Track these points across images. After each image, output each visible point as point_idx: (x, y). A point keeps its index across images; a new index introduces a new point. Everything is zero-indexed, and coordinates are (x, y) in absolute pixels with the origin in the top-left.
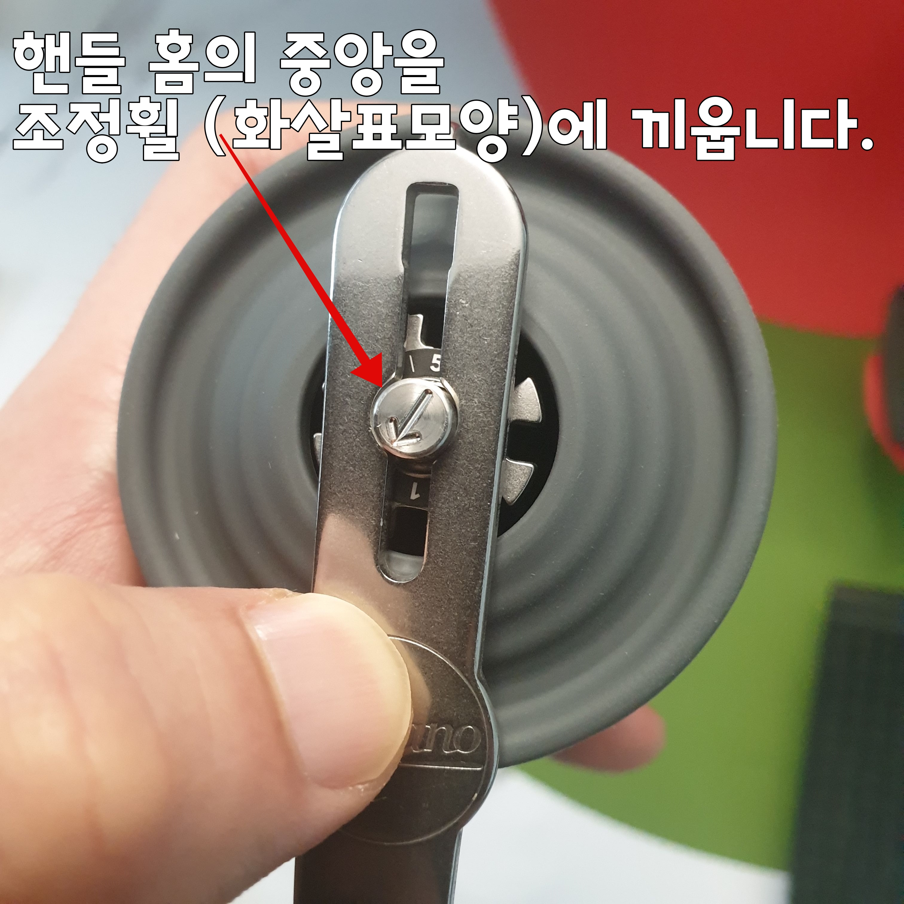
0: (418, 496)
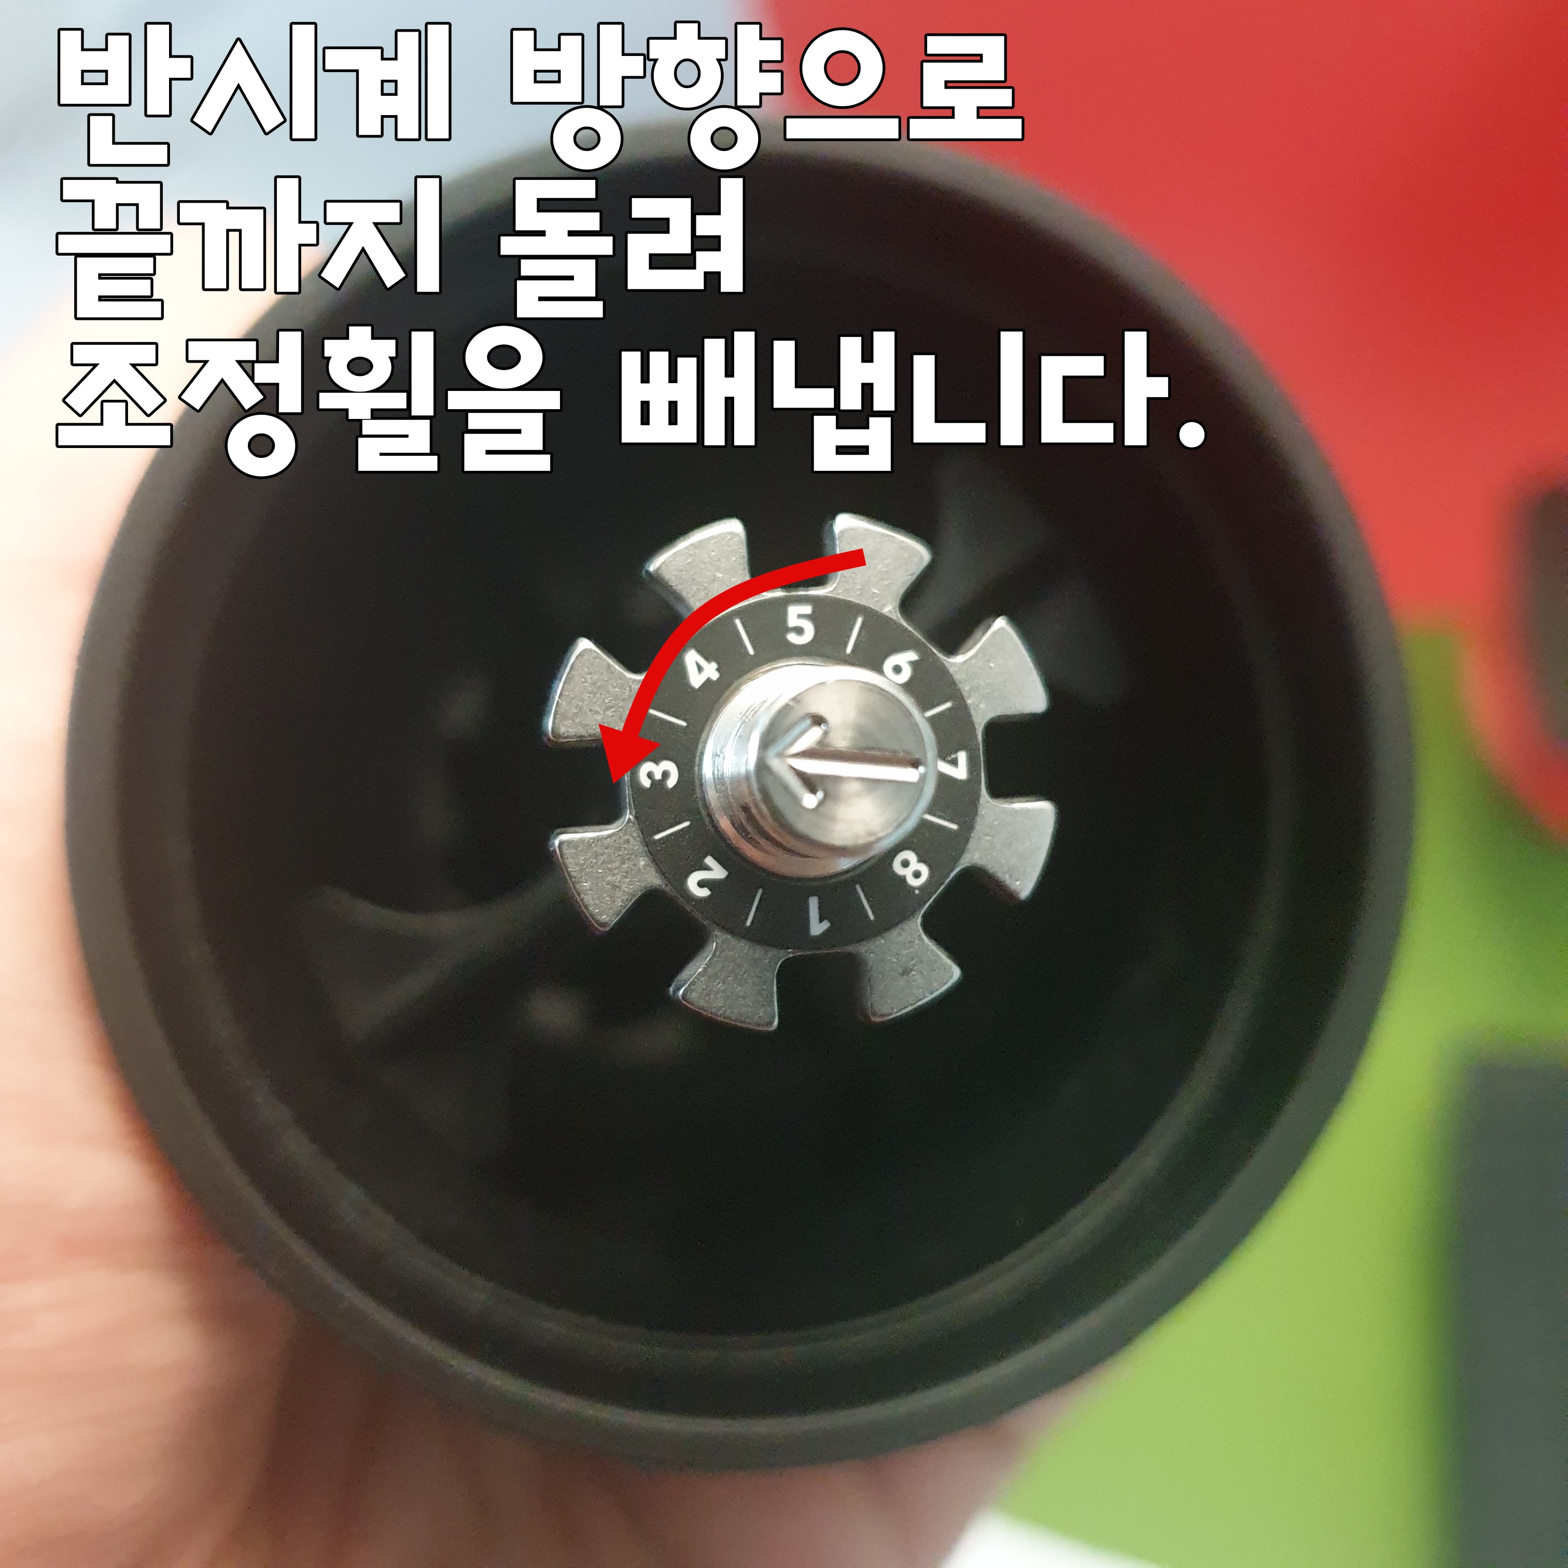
0: (826, 925)
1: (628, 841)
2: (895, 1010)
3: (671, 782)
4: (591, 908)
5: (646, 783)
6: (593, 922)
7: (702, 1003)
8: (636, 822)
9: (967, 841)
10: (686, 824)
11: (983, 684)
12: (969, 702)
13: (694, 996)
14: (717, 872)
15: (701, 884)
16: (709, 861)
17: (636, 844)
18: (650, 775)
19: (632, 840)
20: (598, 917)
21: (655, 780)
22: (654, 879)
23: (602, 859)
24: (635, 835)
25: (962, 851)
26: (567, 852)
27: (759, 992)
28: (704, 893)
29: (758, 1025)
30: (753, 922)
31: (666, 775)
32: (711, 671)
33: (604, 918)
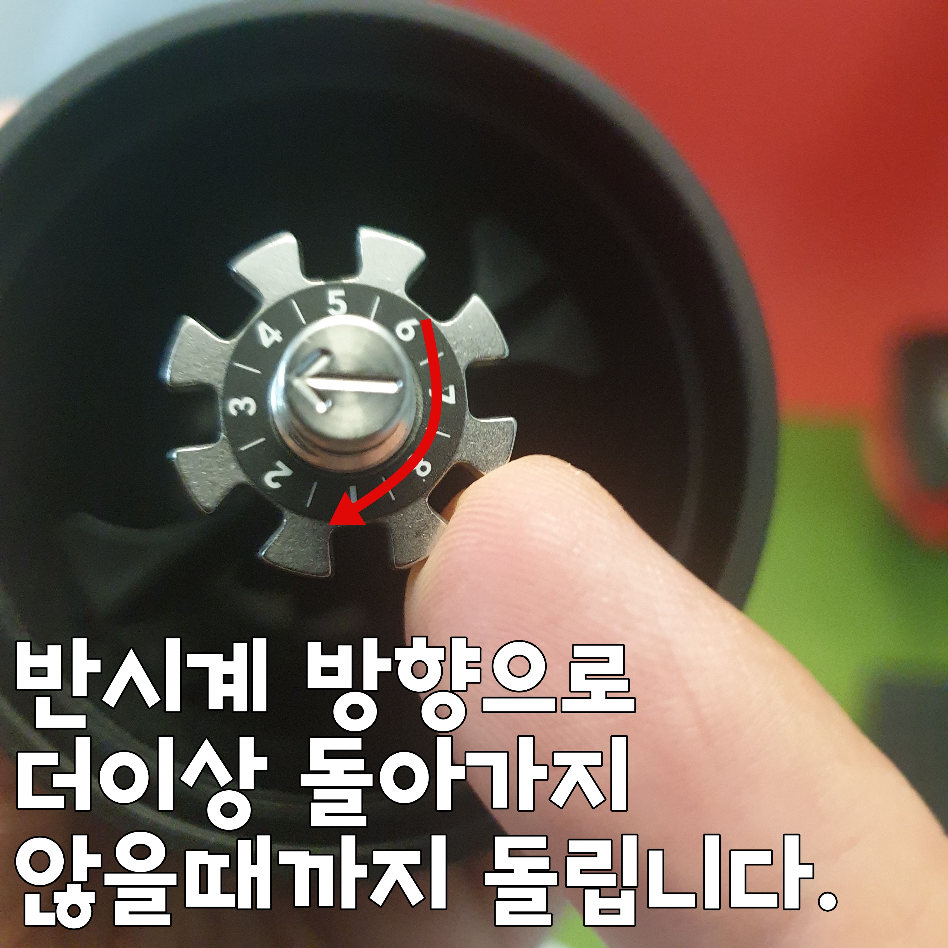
1: (222, 453)
2: (411, 561)
3: (252, 411)
4: (199, 499)
5: (234, 412)
6: (200, 507)
7: (277, 561)
8: (228, 440)
9: (457, 445)
10: (262, 440)
11: (465, 339)
12: (456, 352)
13: (271, 556)
14: (285, 471)
15: (274, 480)
16: (279, 464)
17: (228, 455)
18: (236, 407)
19: (225, 451)
20: (203, 505)
21: (240, 410)
22: (241, 478)
23: (205, 465)
24: (228, 448)
25: (454, 452)
26: (182, 460)
27: (317, 552)
28: (276, 485)
29: (317, 574)
30: (311, 504)
31: (247, 406)
32: (276, 336)
33: (208, 505)
